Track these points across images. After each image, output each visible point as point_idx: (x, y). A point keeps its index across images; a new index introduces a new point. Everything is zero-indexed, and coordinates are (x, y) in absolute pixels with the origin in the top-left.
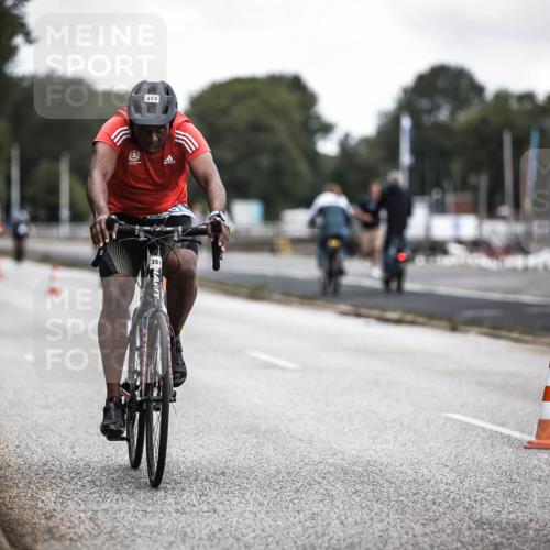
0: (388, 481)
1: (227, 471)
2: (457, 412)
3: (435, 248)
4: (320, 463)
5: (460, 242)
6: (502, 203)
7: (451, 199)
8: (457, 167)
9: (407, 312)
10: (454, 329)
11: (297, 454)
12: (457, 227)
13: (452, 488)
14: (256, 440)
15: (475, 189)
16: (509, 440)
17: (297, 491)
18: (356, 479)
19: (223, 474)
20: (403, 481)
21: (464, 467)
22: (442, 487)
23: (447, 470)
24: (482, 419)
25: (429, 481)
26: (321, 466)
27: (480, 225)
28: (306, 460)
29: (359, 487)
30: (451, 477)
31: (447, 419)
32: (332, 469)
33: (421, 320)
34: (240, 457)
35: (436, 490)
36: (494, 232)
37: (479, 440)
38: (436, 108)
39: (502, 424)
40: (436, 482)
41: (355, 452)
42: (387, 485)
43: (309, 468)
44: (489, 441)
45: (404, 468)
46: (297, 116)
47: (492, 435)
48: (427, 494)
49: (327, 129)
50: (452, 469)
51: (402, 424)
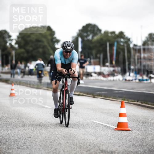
0: (76, 139)
1: (31, 137)
2: (95, 120)
3: (89, 75)
4: (57, 134)
5: (95, 73)
6: (107, 62)
7: (92, 61)
8: (94, 52)
9: (81, 92)
10: (94, 97)
11: (51, 132)
12: (94, 68)
13: (94, 141)
14: (39, 128)
15: (99, 58)
16: (110, 128)
17: (51, 142)
18: (67, 139)
19: (30, 137)
20: (80, 140)
21: (97, 135)
22: (91, 141)
23: (93, 136)
24: (102, 122)
25: (88, 139)
26: (58, 135)
27: (101, 68)
28: (53, 134)
29: (68, 141)
30: (94, 138)
31: (93, 122)
32: (61, 136)
33: (85, 95)
34: (35, 133)
35: (90, 142)
36: (104, 70)
37: (101, 128)
38: (88, 36)
39: (108, 124)
40: (90, 140)
41: (67, 131)
42: (76, 140)
43: (54, 136)
44: (104, 128)
45: (80, 136)
46: (49, 38)
47: (105, 126)
48: (87, 143)
49: (58, 41)
50: (94, 136)
51: (80, 123)
